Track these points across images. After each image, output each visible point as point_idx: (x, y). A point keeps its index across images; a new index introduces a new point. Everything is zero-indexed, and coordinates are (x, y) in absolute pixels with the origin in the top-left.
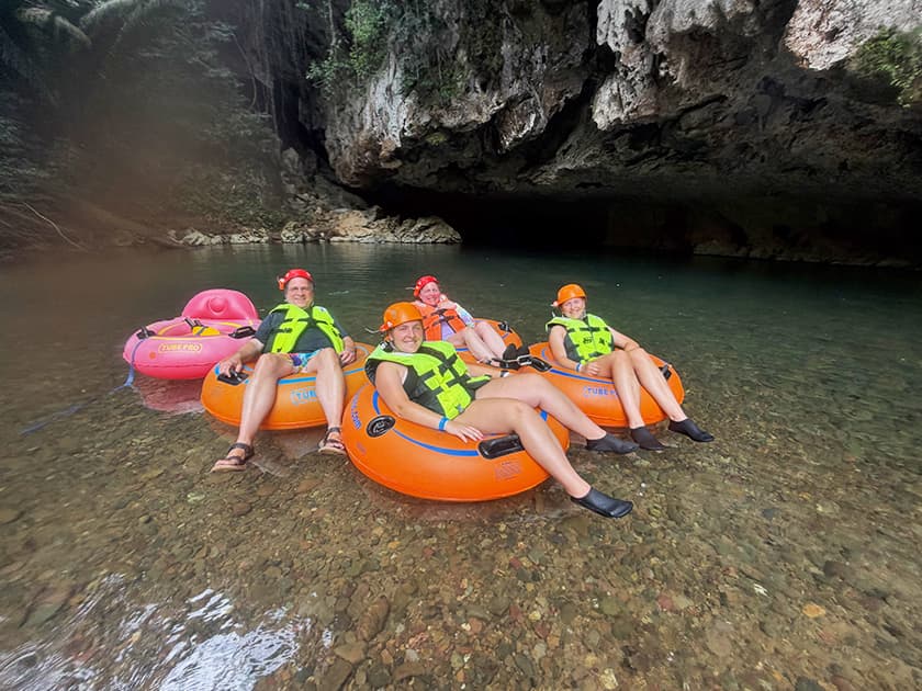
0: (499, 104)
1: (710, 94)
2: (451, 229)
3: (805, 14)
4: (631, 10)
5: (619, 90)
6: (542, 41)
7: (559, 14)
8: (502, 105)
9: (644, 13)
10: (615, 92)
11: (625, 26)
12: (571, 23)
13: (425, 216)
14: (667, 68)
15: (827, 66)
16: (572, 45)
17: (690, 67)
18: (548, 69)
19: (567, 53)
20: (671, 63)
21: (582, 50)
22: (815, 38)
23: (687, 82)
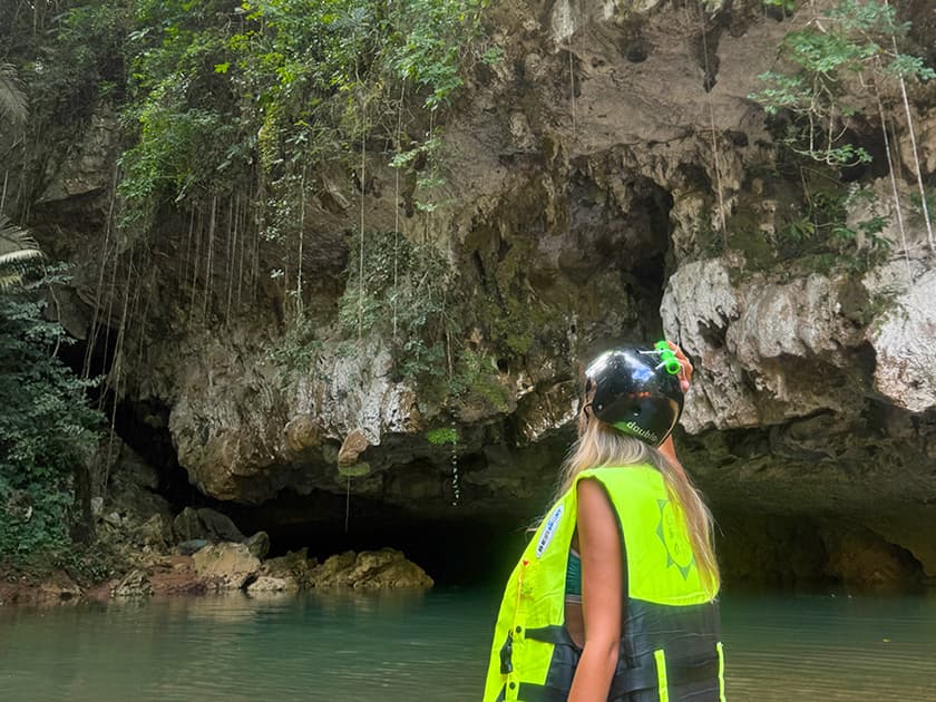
0: (526, 387)
1: (817, 407)
2: (420, 572)
3: (885, 369)
4: (704, 321)
5: (704, 391)
6: (570, 310)
7: (585, 282)
8: (531, 389)
9: (721, 326)
10: (700, 393)
11: (700, 332)
12: (601, 291)
13: (372, 546)
14: (763, 383)
15: (922, 410)
16: (608, 314)
17: (787, 382)
18: (579, 340)
19: (602, 322)
20: (767, 379)
21: (620, 320)
22: (902, 387)
23: (788, 394)
